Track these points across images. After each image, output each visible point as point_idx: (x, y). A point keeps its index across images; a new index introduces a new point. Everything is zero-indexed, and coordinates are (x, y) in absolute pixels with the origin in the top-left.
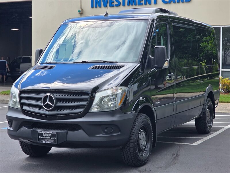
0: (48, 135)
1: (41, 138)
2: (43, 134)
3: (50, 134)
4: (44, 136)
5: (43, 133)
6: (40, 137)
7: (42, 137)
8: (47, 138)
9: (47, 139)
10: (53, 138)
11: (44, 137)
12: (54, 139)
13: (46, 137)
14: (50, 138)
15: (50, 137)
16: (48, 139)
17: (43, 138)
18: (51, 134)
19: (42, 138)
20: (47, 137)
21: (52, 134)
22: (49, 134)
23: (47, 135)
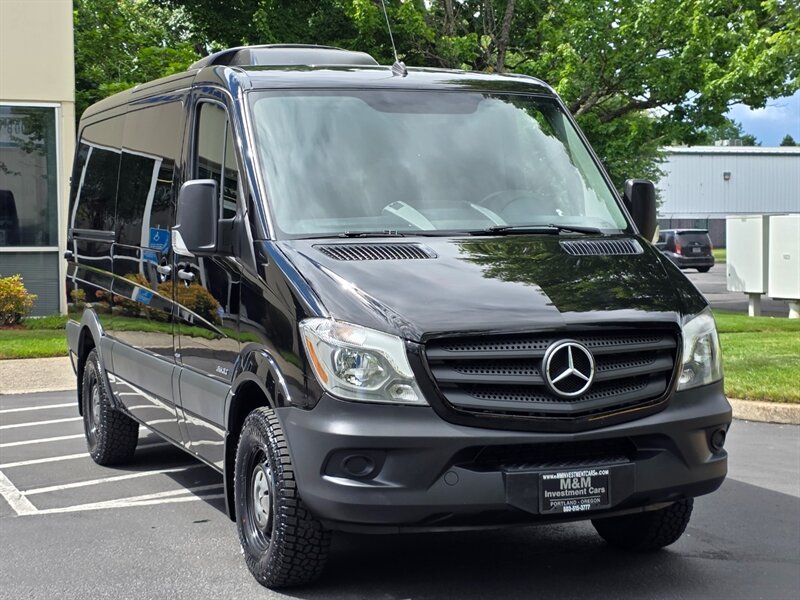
0: (579, 481)
1: (553, 498)
2: (562, 482)
3: (586, 478)
4: (564, 490)
5: (559, 480)
6: (547, 494)
7: (558, 494)
8: (577, 493)
9: (575, 496)
10: (597, 491)
11: (563, 494)
12: (601, 494)
13: (572, 489)
14: (587, 491)
15: (588, 488)
16: (579, 496)
17: (561, 497)
18: (589, 479)
19: (556, 497)
20: (575, 490)
21: (592, 477)
22: (583, 480)
23: (575, 483)
